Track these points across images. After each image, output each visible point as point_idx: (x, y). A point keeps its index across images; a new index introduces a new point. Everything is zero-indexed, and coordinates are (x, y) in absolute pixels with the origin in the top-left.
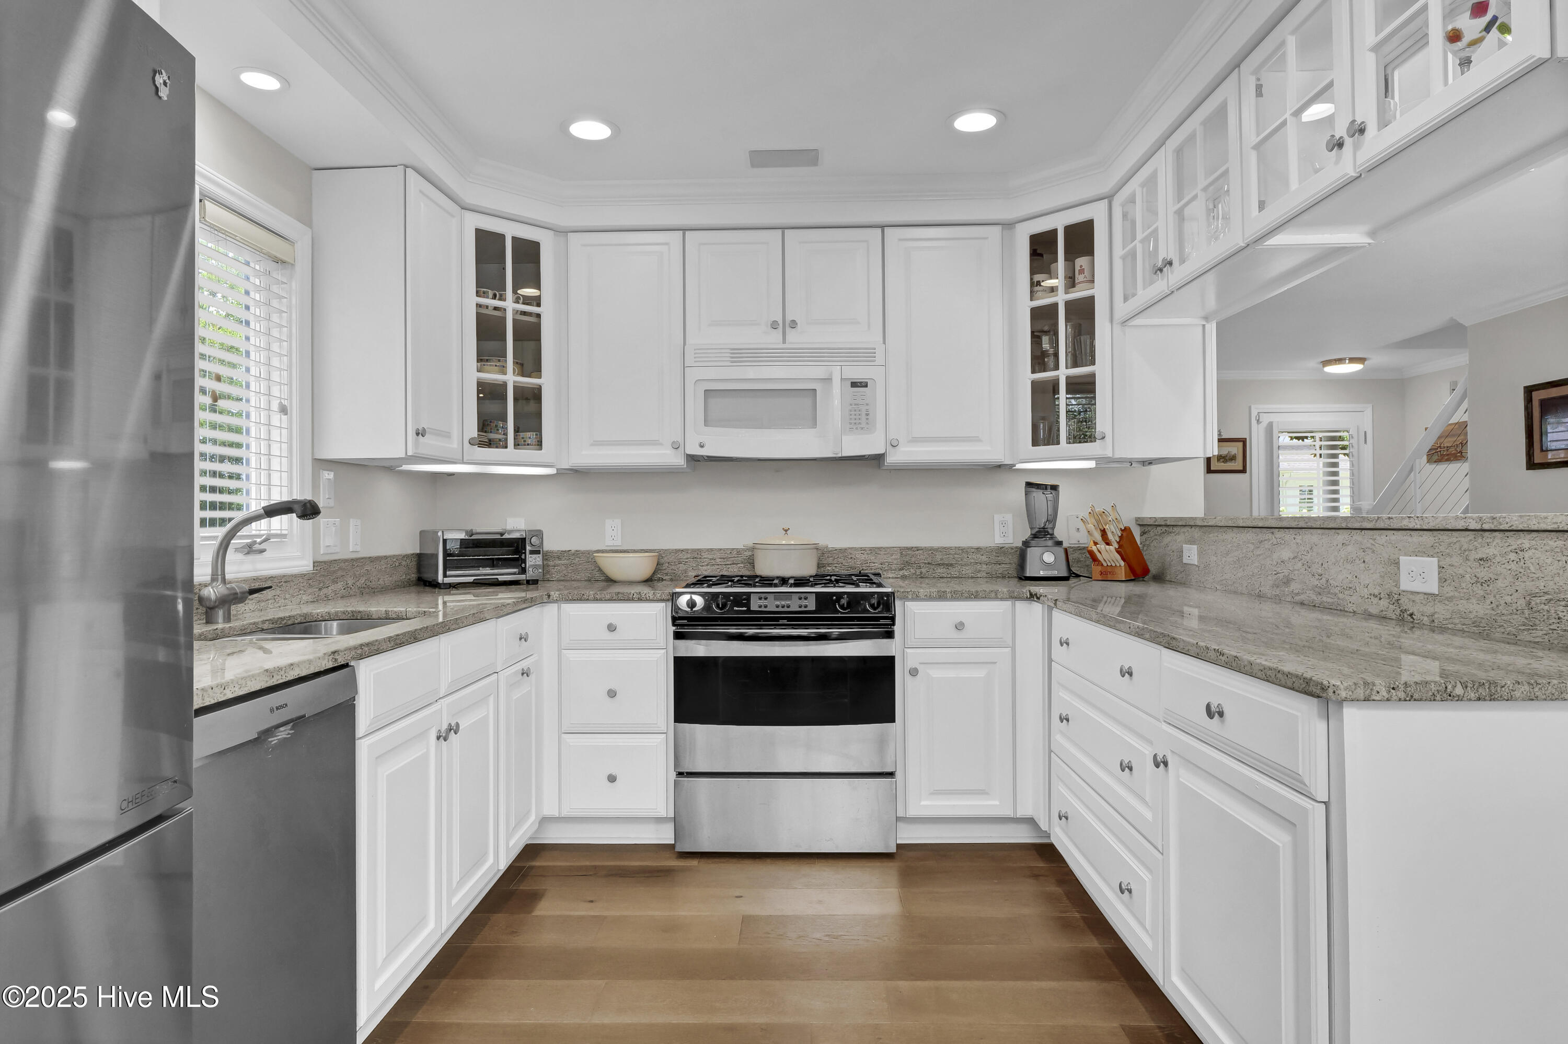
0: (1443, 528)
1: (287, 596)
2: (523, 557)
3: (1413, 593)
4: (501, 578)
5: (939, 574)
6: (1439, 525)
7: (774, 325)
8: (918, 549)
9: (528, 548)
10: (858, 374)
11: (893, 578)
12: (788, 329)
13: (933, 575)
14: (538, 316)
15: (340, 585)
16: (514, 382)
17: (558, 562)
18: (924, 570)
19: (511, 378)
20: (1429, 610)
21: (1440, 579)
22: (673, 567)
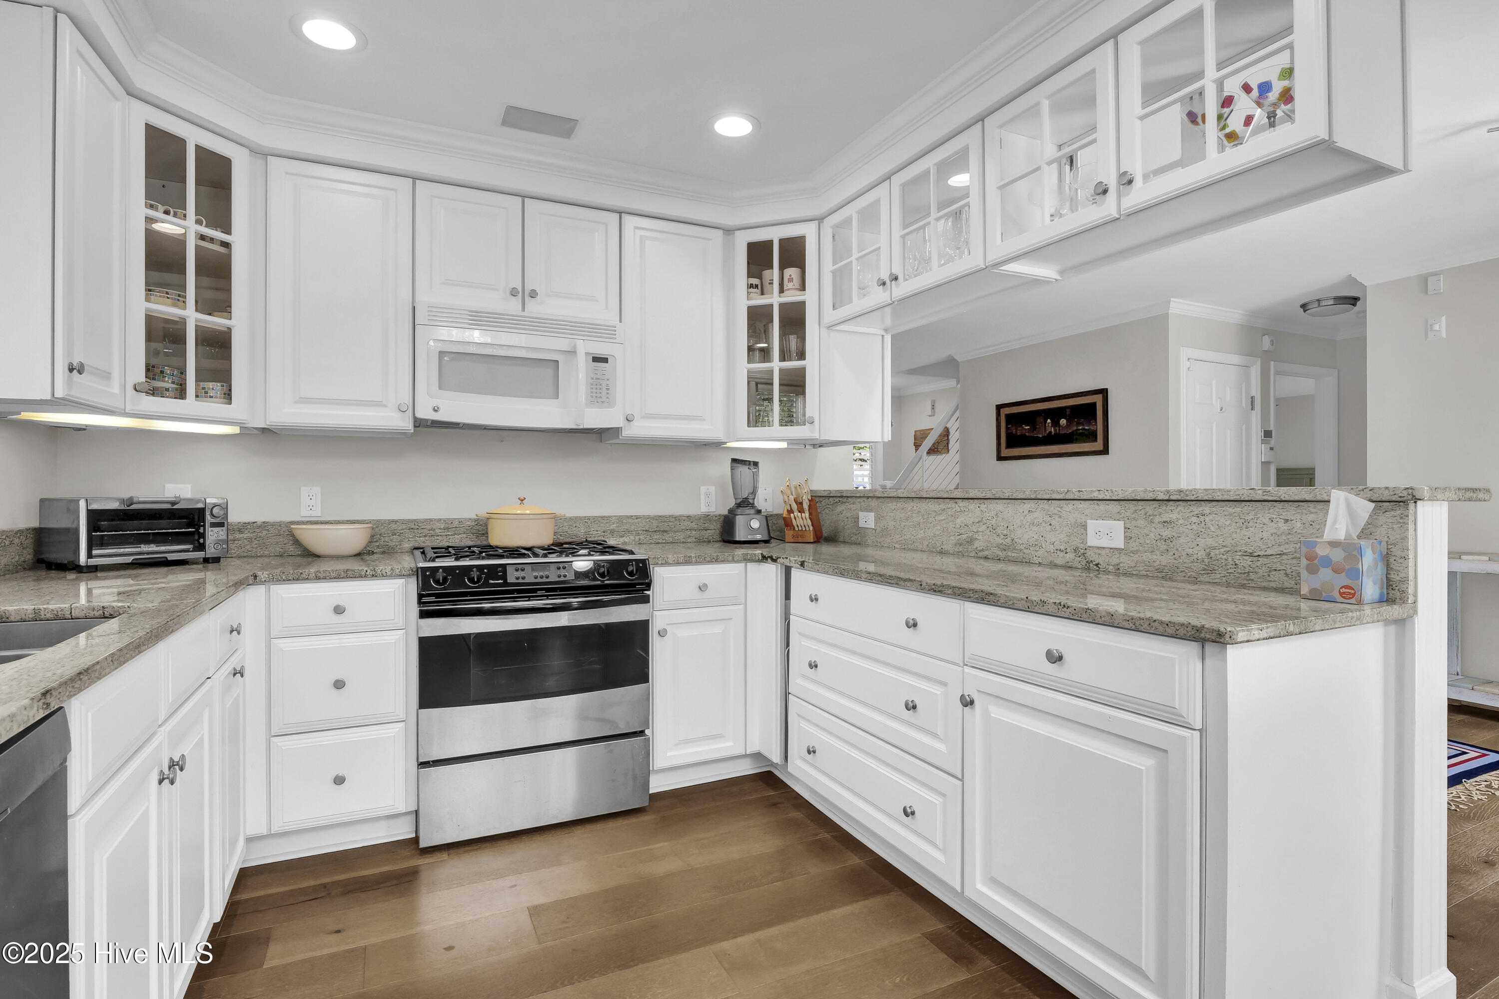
0: (1132, 499)
2: (201, 530)
3: (1098, 548)
4: (171, 557)
6: (1129, 497)
7: (514, 293)
8: (637, 517)
9: (209, 519)
10: (601, 350)
12: (527, 298)
13: (650, 541)
14: (226, 245)
16: (197, 320)
17: (238, 535)
18: (642, 537)
19: (192, 315)
20: (1115, 560)
21: (1125, 537)
22: (386, 539)
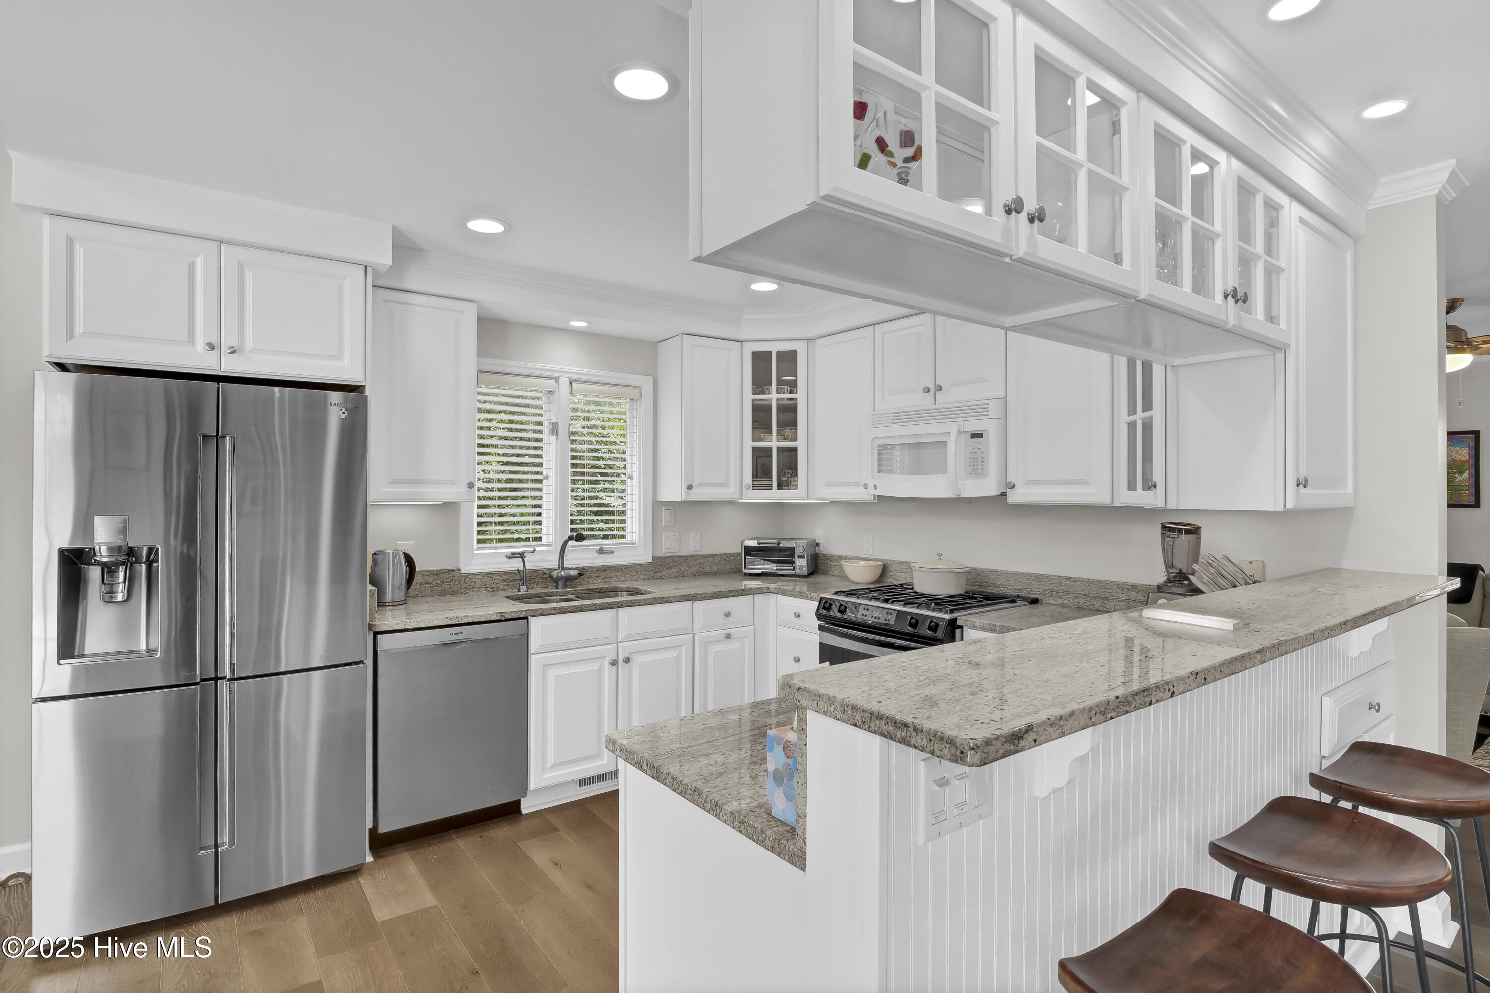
1: (627, 576)
2: (793, 559)
4: (780, 572)
5: (1095, 607)
7: (927, 390)
8: (1076, 580)
9: (797, 553)
10: (976, 427)
11: (1053, 604)
12: (937, 392)
14: (796, 401)
15: (674, 570)
16: (778, 446)
18: (1081, 601)
19: (774, 443)
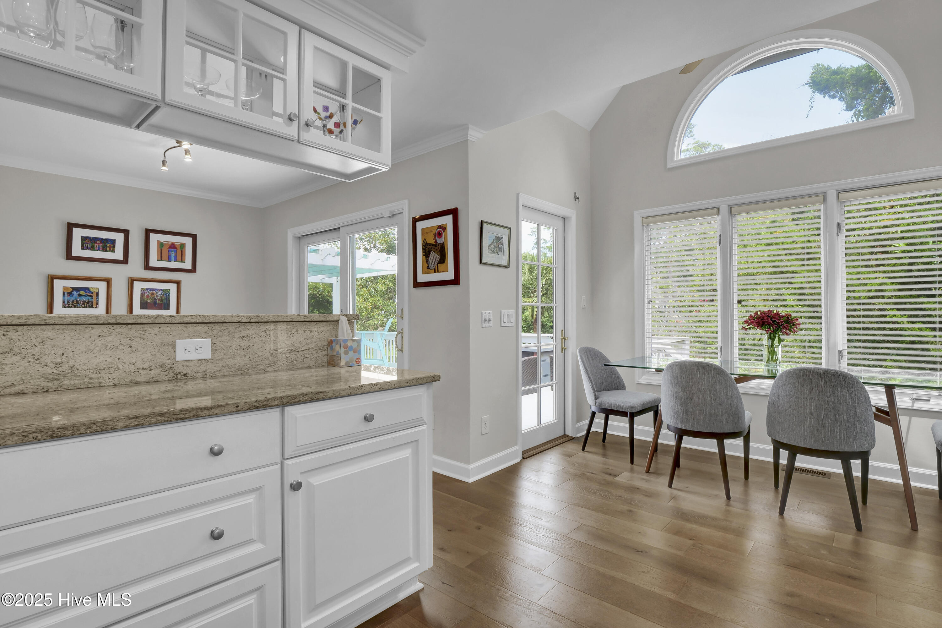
0: (222, 322)
3: (186, 361)
20: (203, 368)
21: (212, 350)
